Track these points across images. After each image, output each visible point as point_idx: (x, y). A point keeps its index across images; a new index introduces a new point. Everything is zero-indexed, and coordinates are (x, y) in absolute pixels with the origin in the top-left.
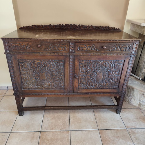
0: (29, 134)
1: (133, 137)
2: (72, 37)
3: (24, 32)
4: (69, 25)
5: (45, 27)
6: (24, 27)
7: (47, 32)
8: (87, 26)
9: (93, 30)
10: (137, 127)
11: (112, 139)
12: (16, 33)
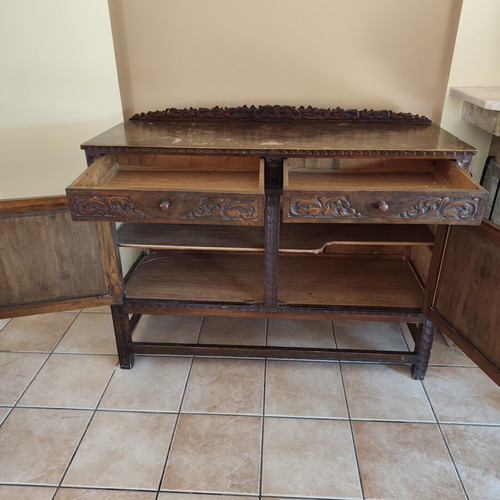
0: (144, 418)
1: (454, 446)
2: (274, 144)
3: (144, 128)
4: (272, 108)
5: (202, 115)
6: (143, 114)
7: (205, 129)
8: (323, 110)
9: (343, 121)
10: (475, 420)
11: (388, 447)
12: (122, 132)
